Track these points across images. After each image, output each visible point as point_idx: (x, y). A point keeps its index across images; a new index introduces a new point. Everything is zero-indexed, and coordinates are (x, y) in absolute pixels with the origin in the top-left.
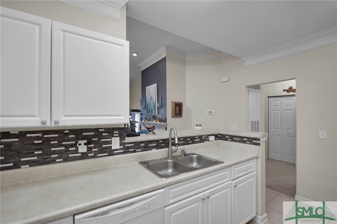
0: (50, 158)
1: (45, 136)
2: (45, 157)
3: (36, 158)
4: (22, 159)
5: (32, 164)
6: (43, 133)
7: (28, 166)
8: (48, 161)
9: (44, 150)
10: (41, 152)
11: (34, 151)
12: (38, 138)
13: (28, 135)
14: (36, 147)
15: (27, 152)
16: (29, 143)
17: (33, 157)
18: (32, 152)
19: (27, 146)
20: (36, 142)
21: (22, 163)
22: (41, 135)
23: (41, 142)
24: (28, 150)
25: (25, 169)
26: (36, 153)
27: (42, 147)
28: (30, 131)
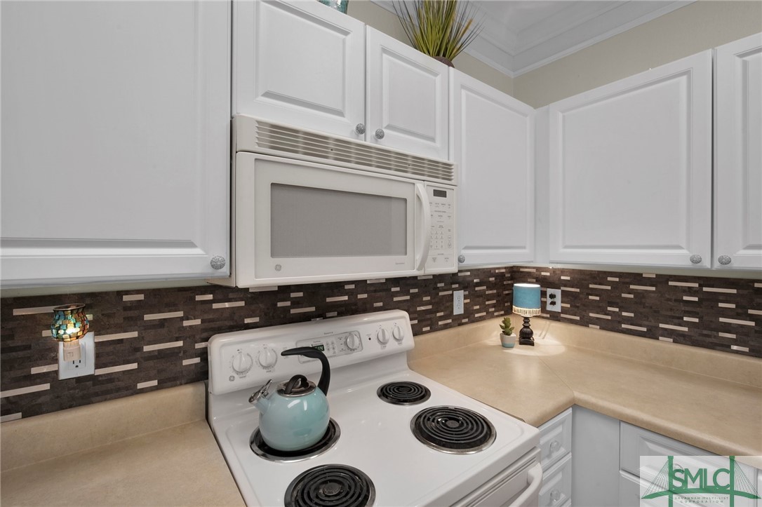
0: (715, 337)
1: (705, 289)
2: (705, 332)
3: (686, 329)
4: (662, 326)
5: (679, 338)
6: (702, 283)
7: (671, 340)
8: (712, 343)
9: (702, 317)
10: (696, 320)
11: (682, 316)
12: (690, 291)
13: (671, 283)
14: (687, 309)
15: (669, 313)
16: (674, 298)
17: (680, 325)
18: (677, 315)
19: (669, 303)
20: (685, 298)
21: (660, 332)
22: (696, 285)
23: (696, 299)
24: (671, 310)
25: (665, 344)
26: (685, 319)
27: (698, 310)
28: (675, 276)
